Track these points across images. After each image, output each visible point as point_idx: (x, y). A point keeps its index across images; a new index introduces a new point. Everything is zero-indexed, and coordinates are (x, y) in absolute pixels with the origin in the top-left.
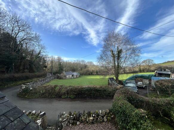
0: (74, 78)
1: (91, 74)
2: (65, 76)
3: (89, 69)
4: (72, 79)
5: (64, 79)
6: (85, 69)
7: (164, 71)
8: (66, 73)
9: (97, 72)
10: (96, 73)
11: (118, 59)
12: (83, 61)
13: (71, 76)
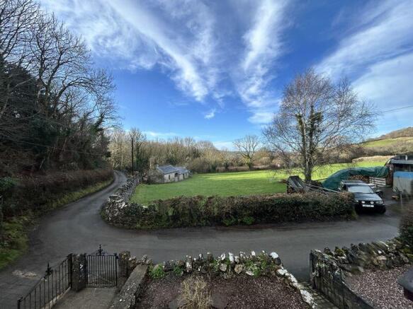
0: (179, 181)
1: (213, 169)
2: (161, 177)
3: (207, 158)
4: (174, 182)
5: (158, 183)
6: (198, 158)
7: (408, 159)
8: (162, 169)
9: (227, 166)
10: (224, 168)
11: (311, 135)
12: (189, 140)
13: (173, 175)
